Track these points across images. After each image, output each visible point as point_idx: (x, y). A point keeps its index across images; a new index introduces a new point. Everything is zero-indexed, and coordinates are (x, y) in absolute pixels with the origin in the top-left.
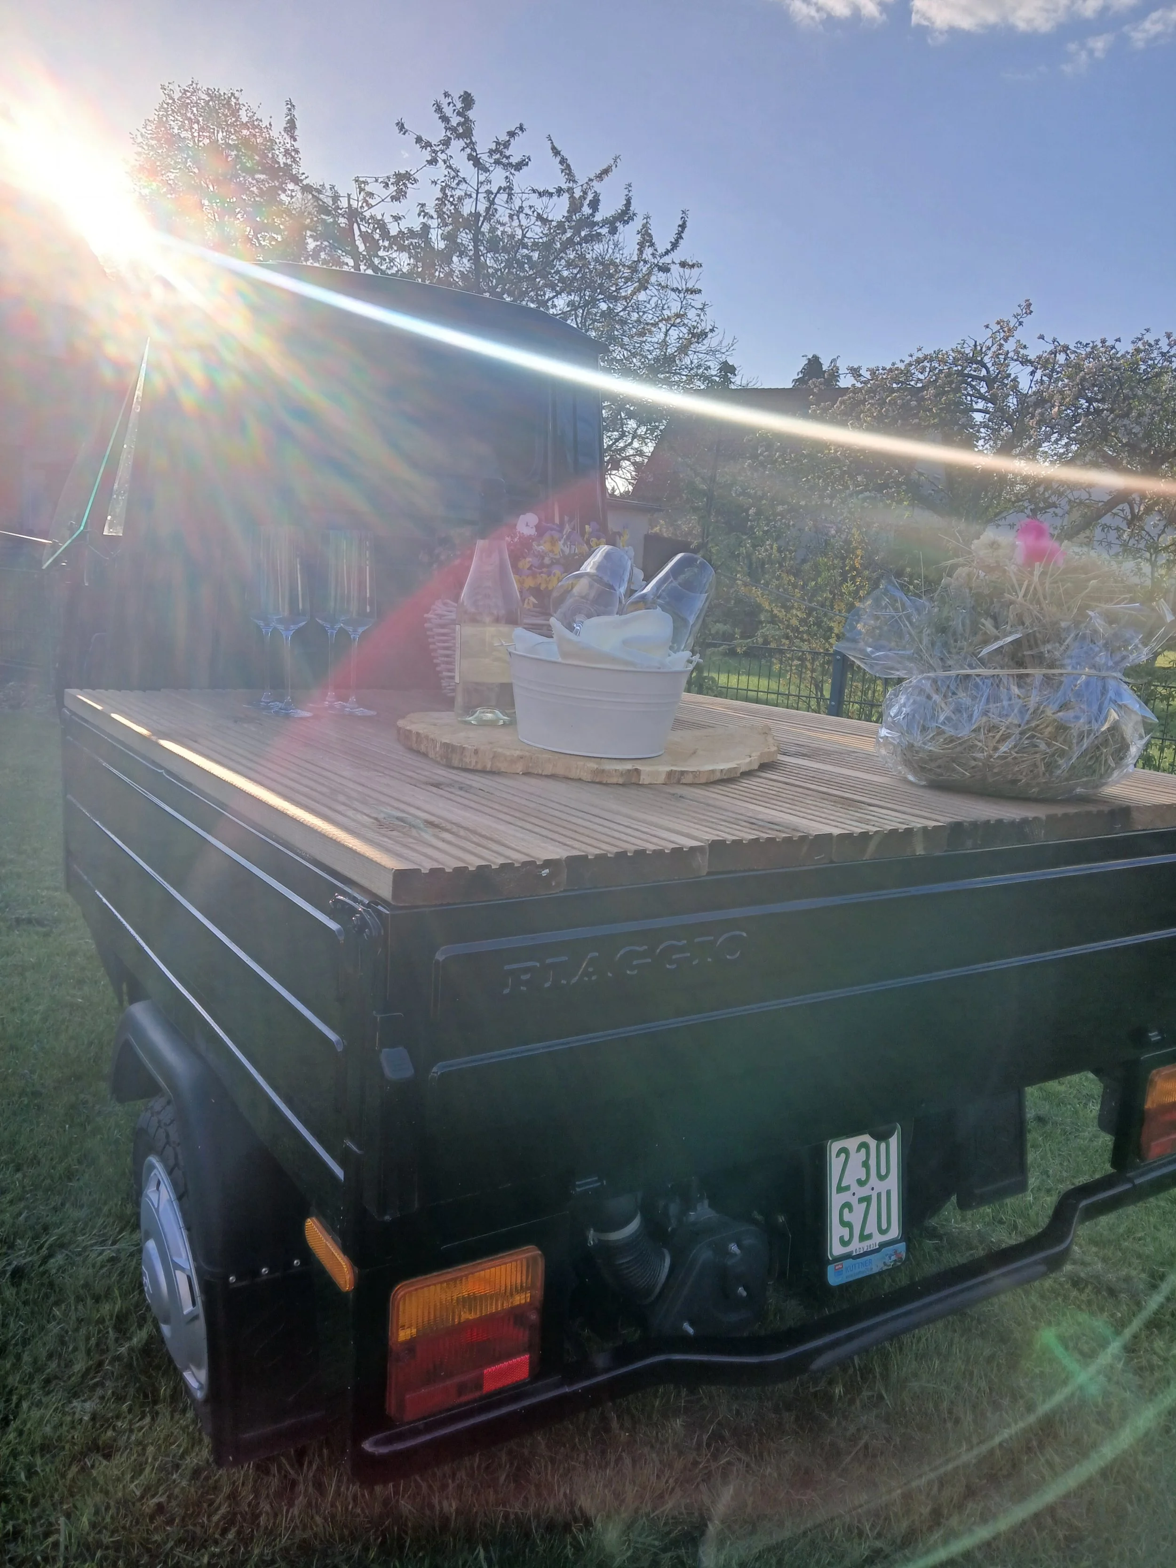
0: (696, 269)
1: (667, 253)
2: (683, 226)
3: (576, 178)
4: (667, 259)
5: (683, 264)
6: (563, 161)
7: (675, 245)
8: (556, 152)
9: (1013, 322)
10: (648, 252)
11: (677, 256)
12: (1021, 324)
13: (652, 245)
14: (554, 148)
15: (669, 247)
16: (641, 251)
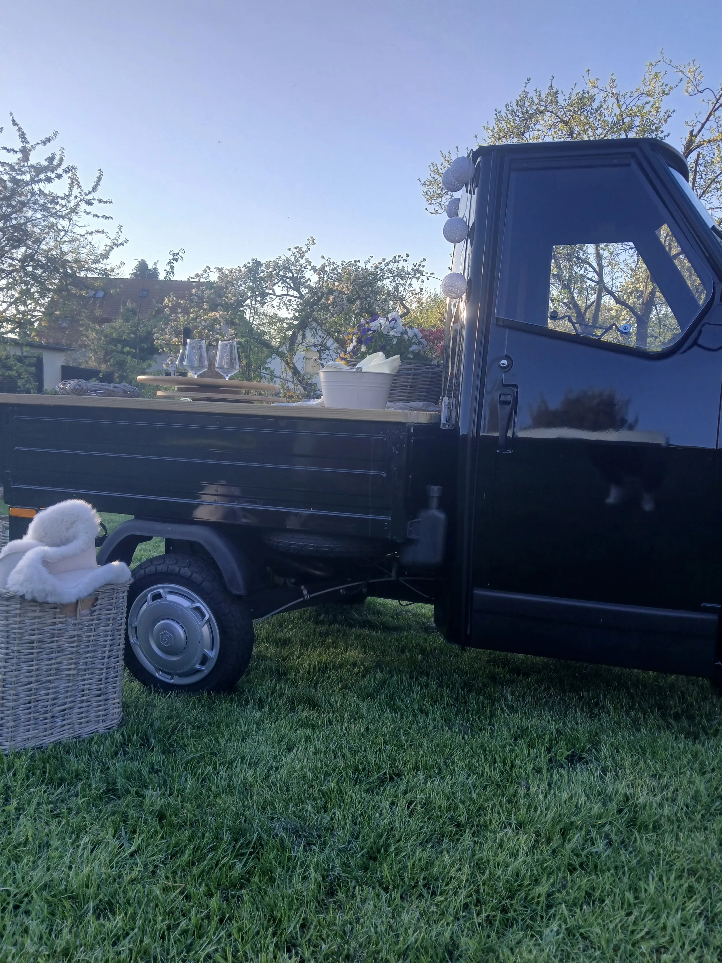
0: (108, 204)
1: (90, 193)
2: (99, 179)
3: (29, 140)
4: (90, 197)
5: (100, 201)
6: (20, 129)
7: (94, 189)
8: (15, 123)
9: (305, 249)
10: (76, 191)
11: (96, 195)
12: (309, 249)
13: (79, 187)
14: (13, 121)
15: (91, 189)
16: (71, 189)
